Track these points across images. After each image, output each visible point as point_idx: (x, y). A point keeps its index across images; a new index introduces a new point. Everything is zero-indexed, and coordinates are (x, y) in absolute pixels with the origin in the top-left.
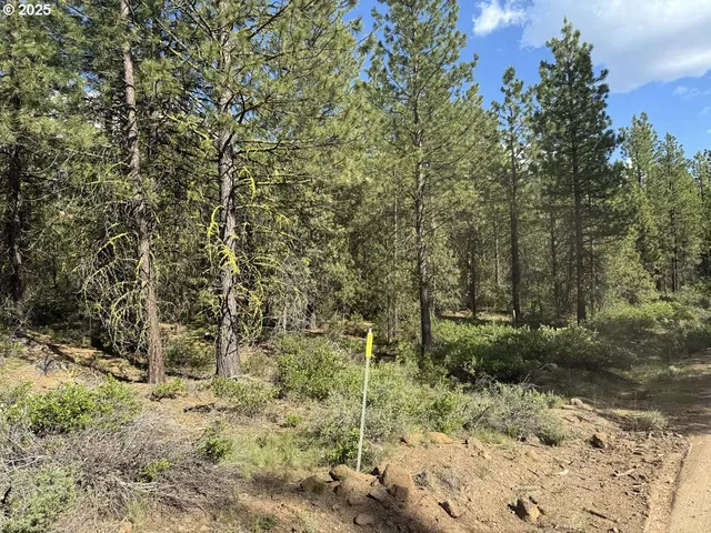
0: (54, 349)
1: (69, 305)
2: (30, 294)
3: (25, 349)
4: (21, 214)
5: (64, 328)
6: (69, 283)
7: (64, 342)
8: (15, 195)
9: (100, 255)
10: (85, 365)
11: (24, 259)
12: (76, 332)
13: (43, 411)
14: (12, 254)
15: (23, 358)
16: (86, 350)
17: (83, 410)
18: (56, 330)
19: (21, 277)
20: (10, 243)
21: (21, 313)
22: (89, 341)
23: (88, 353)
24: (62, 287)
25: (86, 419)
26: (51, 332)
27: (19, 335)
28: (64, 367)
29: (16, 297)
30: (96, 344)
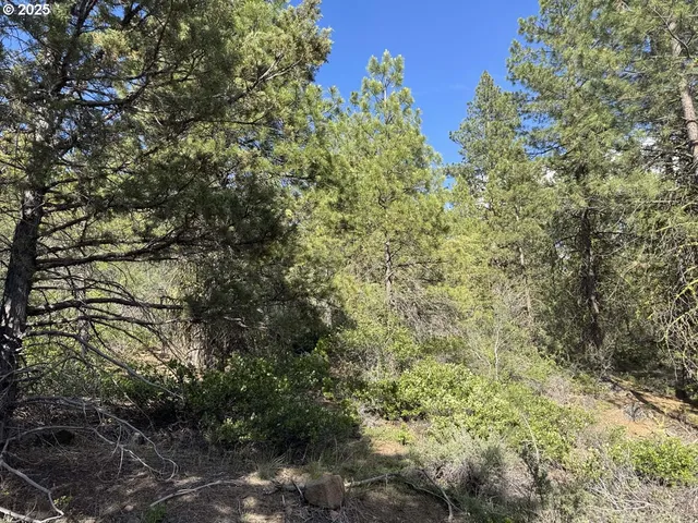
0: (638, 396)
1: (645, 353)
2: (609, 341)
3: (611, 393)
4: (594, 267)
5: (645, 375)
6: (642, 330)
7: (647, 391)
8: (588, 251)
9: (678, 301)
10: (673, 417)
11: (600, 308)
12: (658, 382)
13: (642, 458)
14: (590, 305)
15: (609, 401)
16: (671, 401)
17: (683, 466)
18: (638, 377)
19: (600, 326)
20: (587, 294)
21: (602, 358)
22: (673, 392)
23: (676, 404)
24: (636, 335)
25: (687, 475)
26: (632, 378)
27: (605, 380)
28: (651, 416)
29: (598, 343)
30: (681, 395)
